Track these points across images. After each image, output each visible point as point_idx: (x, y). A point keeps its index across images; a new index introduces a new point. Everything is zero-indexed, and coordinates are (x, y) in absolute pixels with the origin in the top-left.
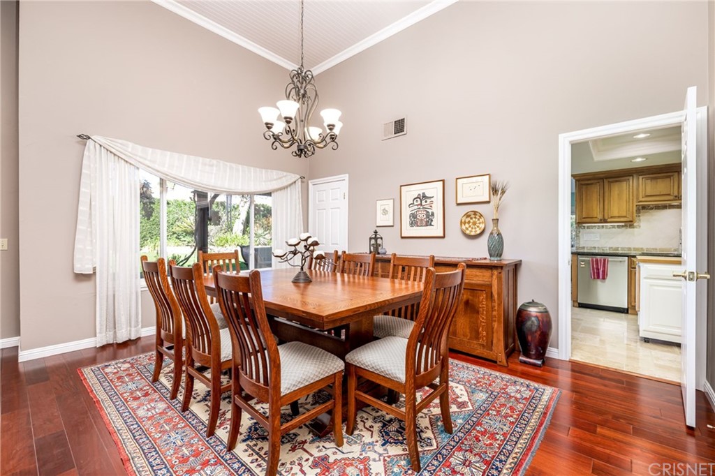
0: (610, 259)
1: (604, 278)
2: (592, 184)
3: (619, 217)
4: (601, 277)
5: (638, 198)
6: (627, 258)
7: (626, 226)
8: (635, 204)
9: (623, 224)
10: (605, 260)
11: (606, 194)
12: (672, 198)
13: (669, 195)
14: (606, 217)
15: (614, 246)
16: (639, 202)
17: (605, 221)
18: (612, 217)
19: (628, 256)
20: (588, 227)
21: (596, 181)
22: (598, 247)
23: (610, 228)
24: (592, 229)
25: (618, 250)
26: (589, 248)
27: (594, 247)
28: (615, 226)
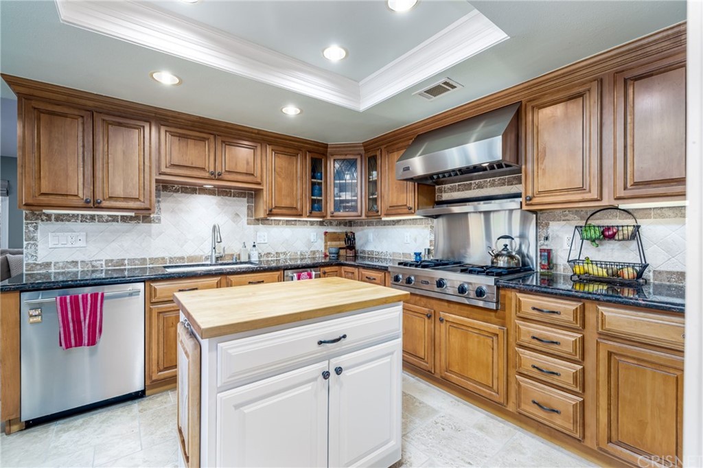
0: (108, 291)
1: (92, 342)
2: (65, 115)
3: (126, 199)
4: (86, 341)
5: (159, 167)
6: (142, 284)
7: (136, 218)
8: (155, 176)
9: (133, 214)
10: (95, 296)
11: (100, 148)
12: (207, 175)
13: (203, 169)
14: (99, 197)
15: (116, 256)
16: (160, 174)
17: (97, 206)
18: (111, 198)
19: (144, 281)
20: (59, 218)
21: (76, 113)
22: (82, 262)
23: (107, 221)
24: (69, 221)
25: (123, 265)
26: (61, 265)
27: (73, 262)
28: (117, 216)
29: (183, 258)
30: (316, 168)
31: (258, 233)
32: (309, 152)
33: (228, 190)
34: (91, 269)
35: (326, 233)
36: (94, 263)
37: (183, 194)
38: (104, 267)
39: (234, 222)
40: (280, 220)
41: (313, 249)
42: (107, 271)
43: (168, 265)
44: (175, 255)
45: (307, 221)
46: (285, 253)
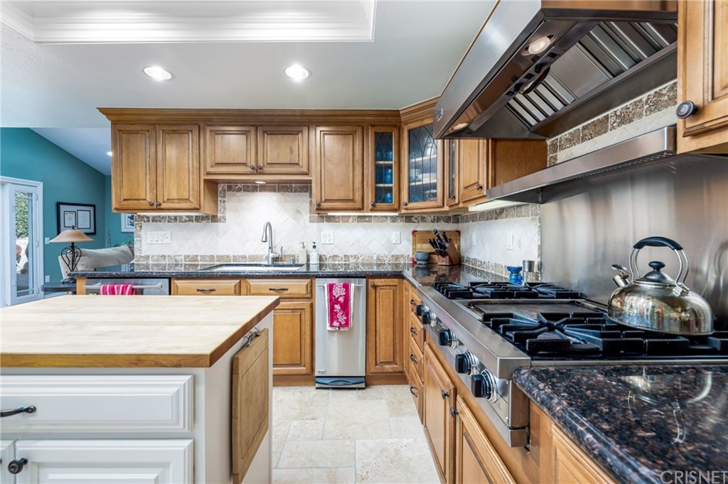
2: (136, 132)
5: (206, 167)
7: (206, 218)
8: (201, 177)
10: (125, 288)
14: (160, 200)
16: (206, 174)
17: (160, 208)
18: (169, 200)
20: (154, 219)
21: (145, 129)
22: (169, 256)
23: (186, 221)
24: (160, 221)
25: (197, 260)
26: (155, 258)
27: (163, 256)
28: (192, 216)
29: (245, 257)
30: (383, 145)
31: (322, 233)
32: (371, 126)
33: (288, 185)
34: (174, 263)
35: (414, 232)
36: (177, 258)
37: (246, 193)
38: (183, 262)
39: (294, 219)
40: (349, 216)
41: (395, 252)
42: (186, 265)
43: (232, 263)
44: (238, 254)
45: (386, 217)
46: (355, 257)
